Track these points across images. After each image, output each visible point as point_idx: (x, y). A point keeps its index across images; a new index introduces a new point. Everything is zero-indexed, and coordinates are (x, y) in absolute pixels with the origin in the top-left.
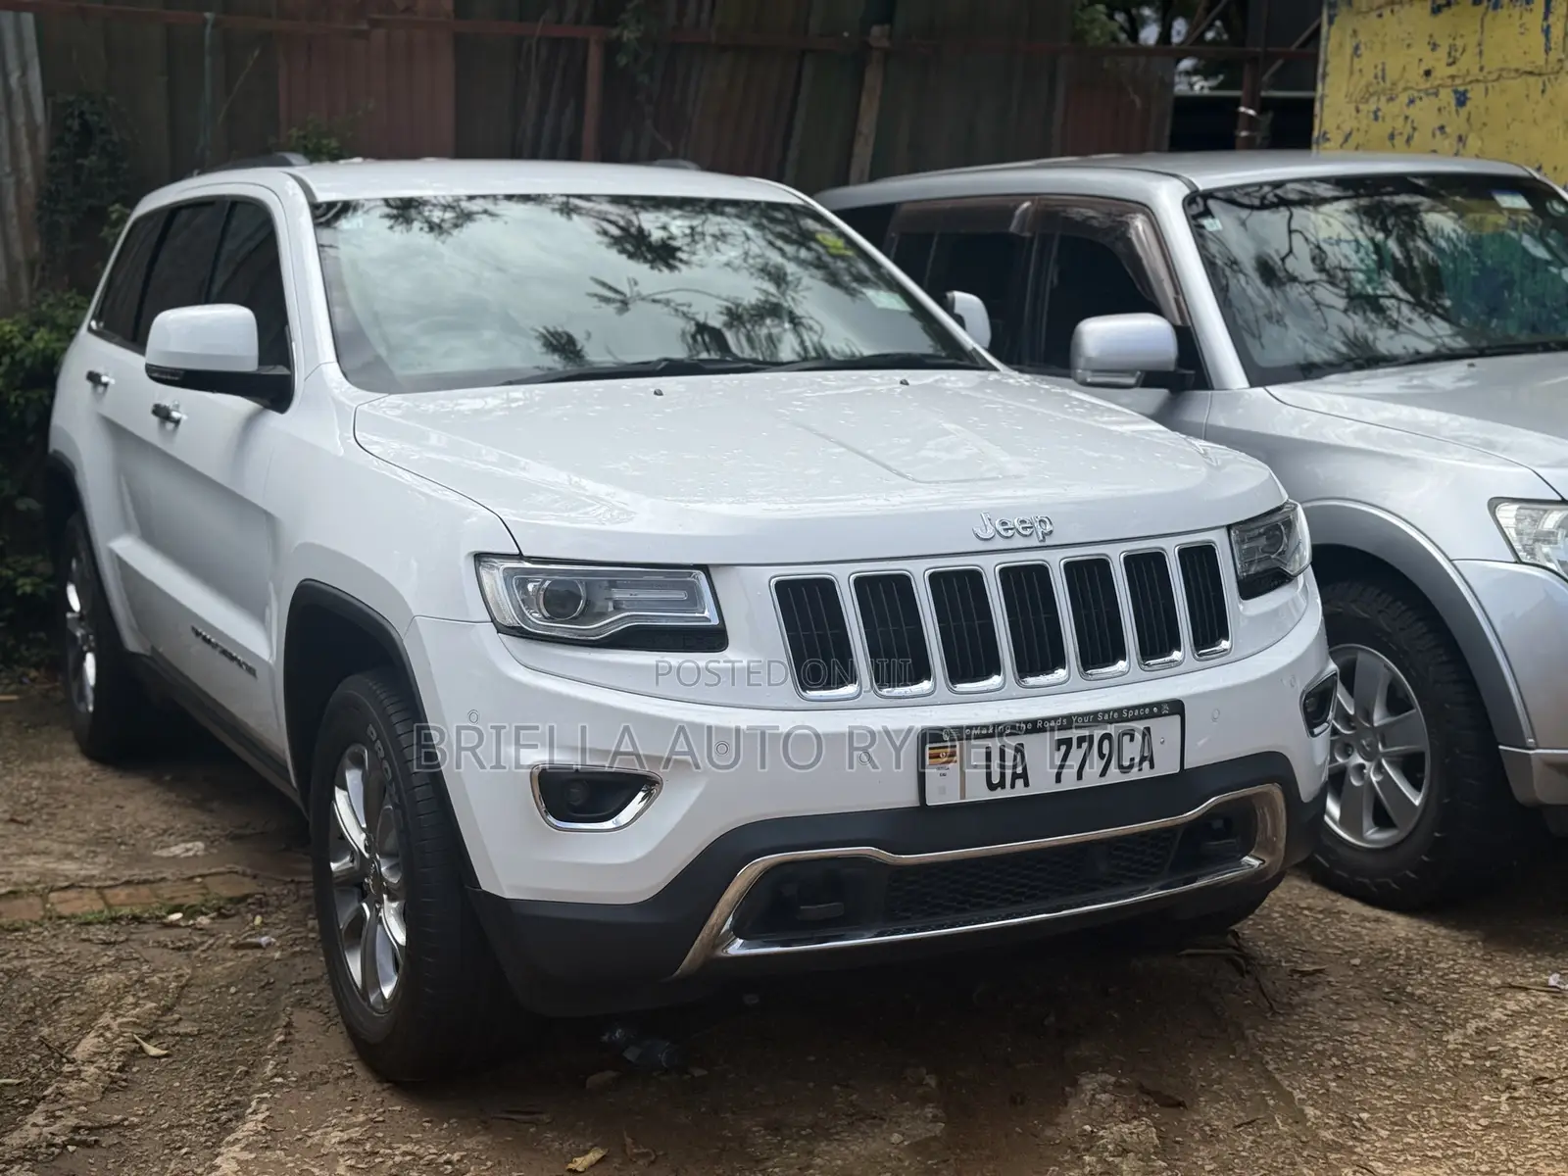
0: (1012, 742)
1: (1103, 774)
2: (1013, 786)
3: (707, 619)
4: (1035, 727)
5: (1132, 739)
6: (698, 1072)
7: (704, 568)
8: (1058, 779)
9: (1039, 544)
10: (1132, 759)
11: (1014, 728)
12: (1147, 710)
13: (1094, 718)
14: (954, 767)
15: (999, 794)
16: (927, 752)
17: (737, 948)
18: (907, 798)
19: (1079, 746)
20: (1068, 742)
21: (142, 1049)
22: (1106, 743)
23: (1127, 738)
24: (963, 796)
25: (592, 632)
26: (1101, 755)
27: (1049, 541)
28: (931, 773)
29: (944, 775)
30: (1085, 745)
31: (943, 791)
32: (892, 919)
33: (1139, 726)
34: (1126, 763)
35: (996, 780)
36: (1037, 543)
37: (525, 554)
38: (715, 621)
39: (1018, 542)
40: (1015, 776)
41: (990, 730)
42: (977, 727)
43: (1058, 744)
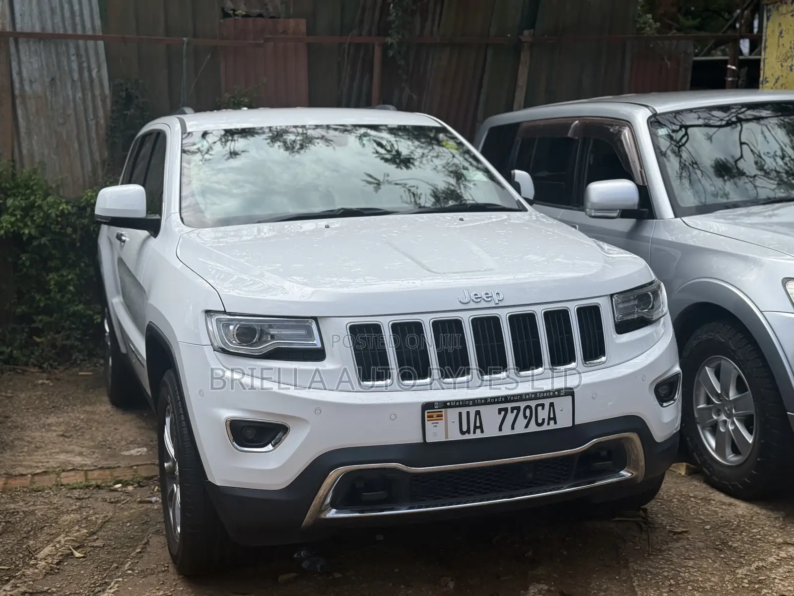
0: (473, 410)
1: (527, 426)
2: (474, 432)
3: (315, 345)
4: (486, 401)
5: (543, 409)
6: (337, 575)
7: (315, 319)
8: (500, 429)
9: (495, 306)
10: (544, 420)
11: (475, 402)
12: (551, 393)
13: (520, 398)
14: (441, 423)
15: (467, 437)
16: (426, 415)
17: (332, 514)
18: (417, 438)
19: (512, 412)
20: (506, 410)
21: (72, 554)
22: (528, 411)
23: (540, 408)
24: (447, 437)
25: (257, 351)
26: (525, 417)
27: (501, 304)
28: (428, 424)
29: (436, 426)
30: (515, 412)
31: (435, 435)
32: (414, 500)
33: (547, 402)
34: (540, 421)
35: (465, 429)
37: (227, 311)
38: (319, 346)
39: (483, 304)
40: (476, 427)
41: (461, 403)
42: (453, 401)
43: (500, 411)
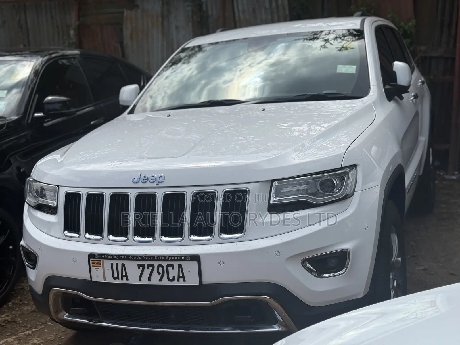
0: (120, 263)
1: (160, 280)
2: (122, 279)
3: (54, 204)
4: (128, 258)
5: (173, 268)
7: (58, 187)
8: (140, 280)
10: (174, 277)
11: (120, 258)
12: (179, 258)
13: (153, 258)
14: (101, 269)
15: (117, 281)
16: (91, 262)
18: (87, 277)
19: (148, 268)
20: (143, 266)
22: (161, 269)
23: (170, 268)
24: (105, 279)
26: (159, 273)
27: (161, 185)
28: (93, 268)
29: (97, 271)
30: (151, 268)
31: (98, 277)
33: (176, 264)
34: (171, 278)
35: (116, 276)
36: (155, 186)
38: (56, 205)
39: (148, 184)
40: (123, 276)
41: (111, 257)
42: (106, 255)
43: (139, 266)
